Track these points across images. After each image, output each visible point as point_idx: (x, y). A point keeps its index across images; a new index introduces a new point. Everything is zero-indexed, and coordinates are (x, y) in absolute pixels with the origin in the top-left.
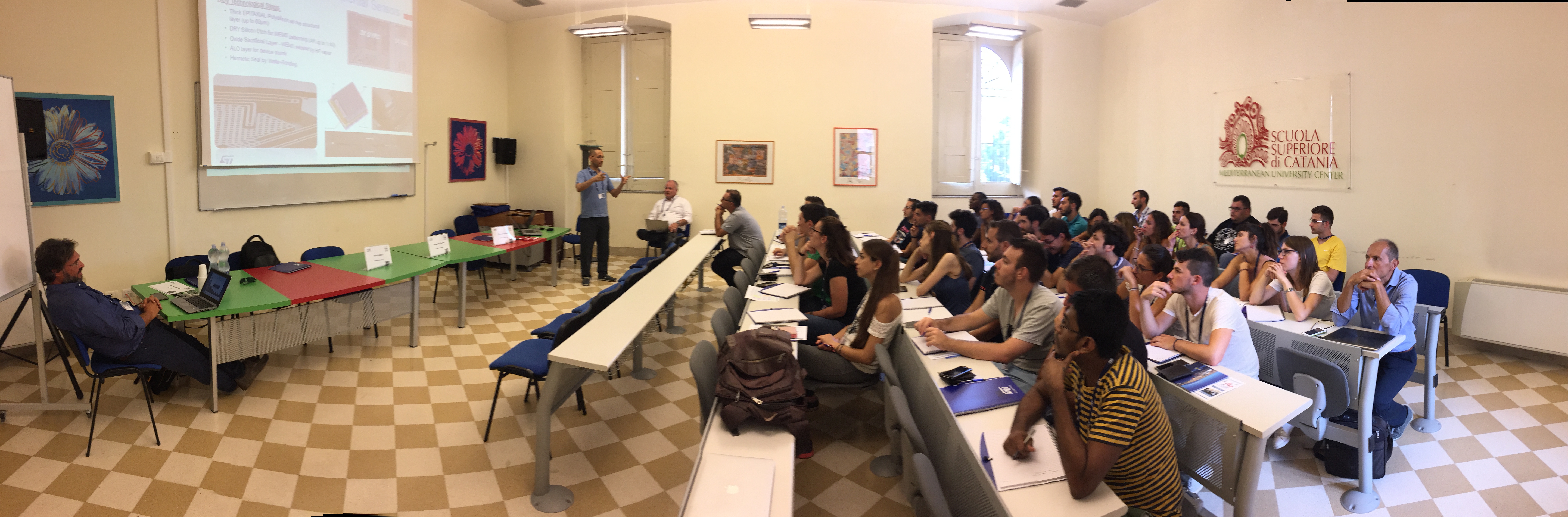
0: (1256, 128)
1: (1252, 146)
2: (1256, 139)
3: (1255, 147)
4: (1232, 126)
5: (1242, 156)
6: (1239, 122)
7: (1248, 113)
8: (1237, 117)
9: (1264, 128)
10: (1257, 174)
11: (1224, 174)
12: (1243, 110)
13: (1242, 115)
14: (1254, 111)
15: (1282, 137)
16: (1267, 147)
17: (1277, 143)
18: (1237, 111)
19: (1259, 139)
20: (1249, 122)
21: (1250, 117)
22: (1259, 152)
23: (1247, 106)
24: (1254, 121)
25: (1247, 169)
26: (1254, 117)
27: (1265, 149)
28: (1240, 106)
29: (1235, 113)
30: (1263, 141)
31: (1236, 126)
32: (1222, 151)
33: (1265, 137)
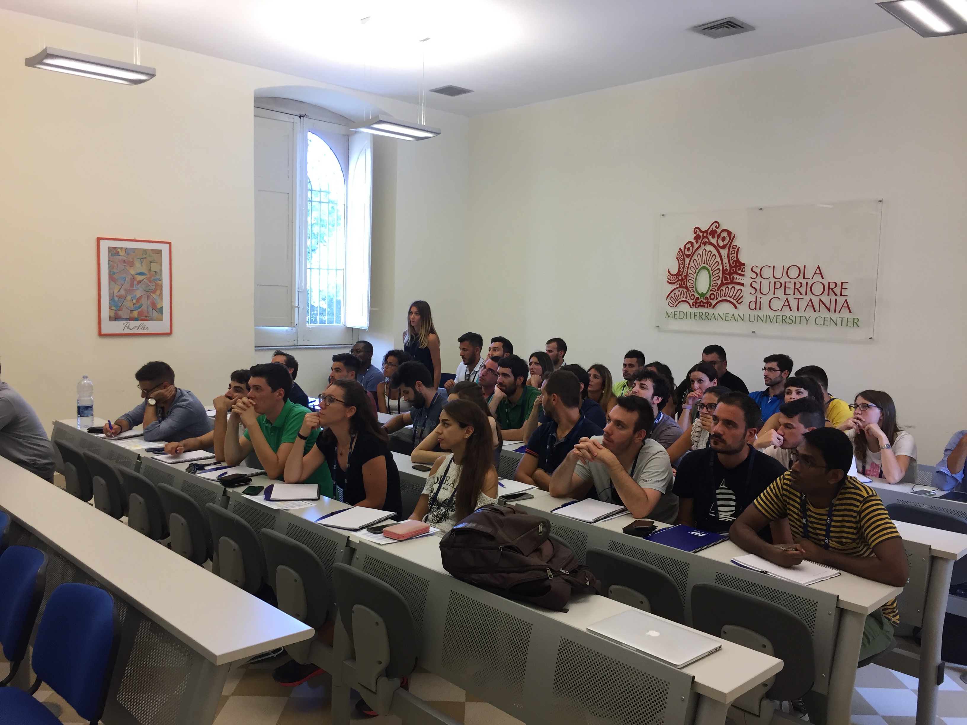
0: (726, 261)
1: (719, 282)
2: (726, 274)
3: (722, 284)
4: (688, 256)
5: (702, 295)
6: (700, 251)
7: (714, 241)
8: (696, 246)
9: (738, 261)
10: (725, 318)
11: (673, 316)
12: (707, 237)
13: (705, 243)
14: (724, 239)
15: (768, 273)
16: (742, 285)
17: (759, 279)
18: (697, 238)
19: (730, 274)
20: (714, 252)
21: (717, 247)
22: (730, 291)
23: (713, 233)
24: (724, 252)
25: (710, 311)
26: (724, 247)
27: (738, 287)
28: (703, 232)
29: (694, 241)
30: (736, 276)
31: (695, 257)
32: (671, 287)
33: (740, 272)
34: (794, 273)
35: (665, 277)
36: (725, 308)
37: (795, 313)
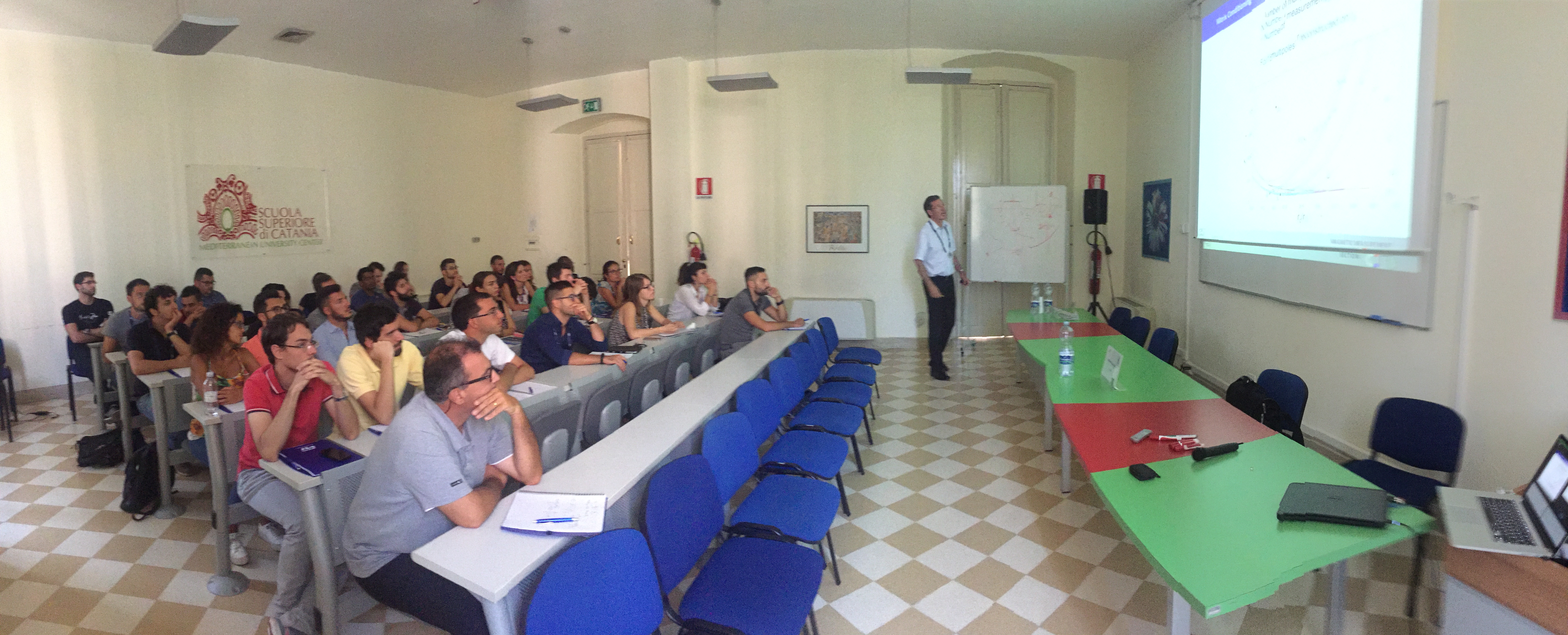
0: (243, 204)
1: (239, 220)
2: (245, 214)
3: (242, 221)
4: (213, 200)
5: (228, 230)
6: (222, 197)
7: (232, 189)
8: (219, 192)
9: (251, 204)
10: (246, 246)
11: (206, 248)
12: (225, 186)
13: (225, 191)
14: (239, 188)
15: (269, 212)
16: (256, 221)
17: (264, 217)
18: (219, 186)
19: (247, 213)
20: (234, 197)
21: (235, 193)
23: (231, 183)
24: (241, 197)
25: (235, 241)
26: (240, 194)
27: (253, 223)
28: (224, 182)
29: (216, 189)
30: (251, 215)
31: (219, 201)
32: (201, 225)
33: (253, 212)
34: (284, 213)
35: (195, 217)
36: (245, 239)
37: (288, 239)
